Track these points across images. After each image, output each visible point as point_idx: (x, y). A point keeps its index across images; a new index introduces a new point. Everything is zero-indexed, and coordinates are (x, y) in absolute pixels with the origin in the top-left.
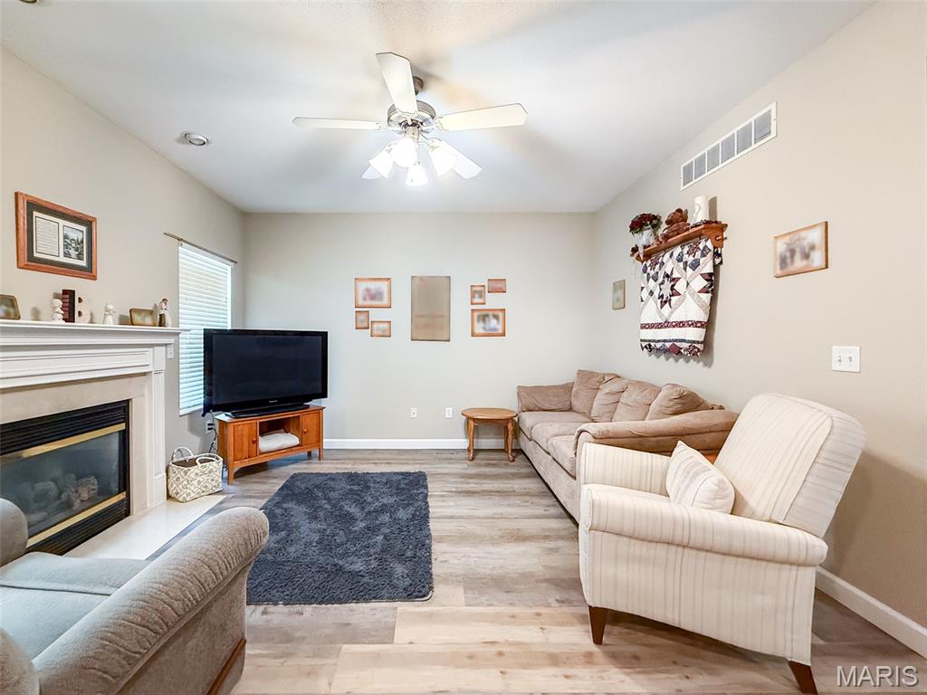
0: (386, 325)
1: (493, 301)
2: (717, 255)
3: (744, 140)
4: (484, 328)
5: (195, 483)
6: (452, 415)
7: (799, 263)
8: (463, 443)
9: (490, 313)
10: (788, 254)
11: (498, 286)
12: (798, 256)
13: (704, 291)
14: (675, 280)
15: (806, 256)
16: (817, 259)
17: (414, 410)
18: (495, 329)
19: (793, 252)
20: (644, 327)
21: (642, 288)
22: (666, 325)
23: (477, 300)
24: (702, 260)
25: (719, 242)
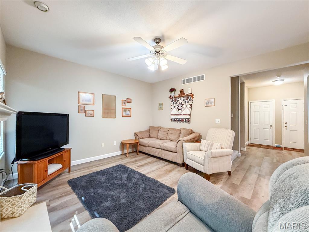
0: (92, 112)
1: (128, 105)
2: (192, 101)
3: (198, 79)
4: (126, 114)
5: (26, 202)
6: (116, 144)
7: (210, 105)
8: (119, 153)
9: (127, 109)
10: (208, 103)
11: (129, 101)
12: (209, 103)
13: (190, 108)
14: (183, 105)
15: (211, 103)
16: (213, 104)
17: (103, 144)
18: (129, 115)
19: (208, 102)
20: (171, 115)
21: (171, 106)
22: (180, 115)
23: (124, 105)
24: (189, 101)
25: (193, 98)
